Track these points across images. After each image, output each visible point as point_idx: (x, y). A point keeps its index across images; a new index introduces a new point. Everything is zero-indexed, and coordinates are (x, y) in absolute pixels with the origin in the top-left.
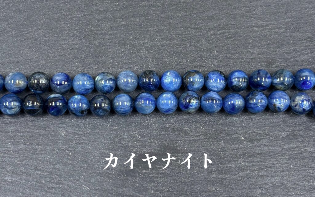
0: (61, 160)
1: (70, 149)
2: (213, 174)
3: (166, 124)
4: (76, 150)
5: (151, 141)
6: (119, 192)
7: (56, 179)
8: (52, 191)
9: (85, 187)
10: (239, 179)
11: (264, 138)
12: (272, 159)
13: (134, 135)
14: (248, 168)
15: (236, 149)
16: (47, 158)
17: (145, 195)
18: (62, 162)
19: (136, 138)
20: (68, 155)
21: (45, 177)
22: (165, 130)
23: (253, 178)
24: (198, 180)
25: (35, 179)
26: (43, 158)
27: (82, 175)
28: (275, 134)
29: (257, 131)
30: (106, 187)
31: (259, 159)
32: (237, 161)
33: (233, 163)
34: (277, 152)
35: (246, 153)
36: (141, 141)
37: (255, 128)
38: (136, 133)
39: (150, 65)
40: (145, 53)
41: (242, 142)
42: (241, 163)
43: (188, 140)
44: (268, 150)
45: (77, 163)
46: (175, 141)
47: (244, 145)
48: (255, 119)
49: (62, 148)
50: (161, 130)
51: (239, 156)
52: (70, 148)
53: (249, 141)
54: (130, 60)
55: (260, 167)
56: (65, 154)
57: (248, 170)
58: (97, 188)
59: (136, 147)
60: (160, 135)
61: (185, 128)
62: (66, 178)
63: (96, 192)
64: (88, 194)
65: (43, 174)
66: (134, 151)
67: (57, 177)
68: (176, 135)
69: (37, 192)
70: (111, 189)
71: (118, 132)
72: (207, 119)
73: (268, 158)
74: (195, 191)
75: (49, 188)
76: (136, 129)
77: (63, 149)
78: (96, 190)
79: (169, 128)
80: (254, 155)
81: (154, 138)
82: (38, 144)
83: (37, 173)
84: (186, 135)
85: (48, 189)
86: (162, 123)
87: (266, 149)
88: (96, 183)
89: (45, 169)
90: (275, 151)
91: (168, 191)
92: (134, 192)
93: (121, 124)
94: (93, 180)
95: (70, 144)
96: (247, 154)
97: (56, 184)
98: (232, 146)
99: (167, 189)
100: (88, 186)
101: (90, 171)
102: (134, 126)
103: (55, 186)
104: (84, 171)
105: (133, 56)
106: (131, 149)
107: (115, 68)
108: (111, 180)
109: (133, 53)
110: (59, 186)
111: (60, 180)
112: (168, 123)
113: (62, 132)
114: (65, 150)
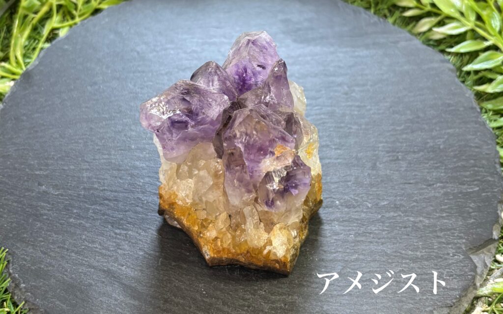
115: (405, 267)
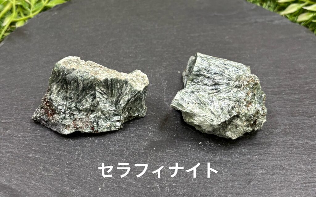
115: (300, 178)
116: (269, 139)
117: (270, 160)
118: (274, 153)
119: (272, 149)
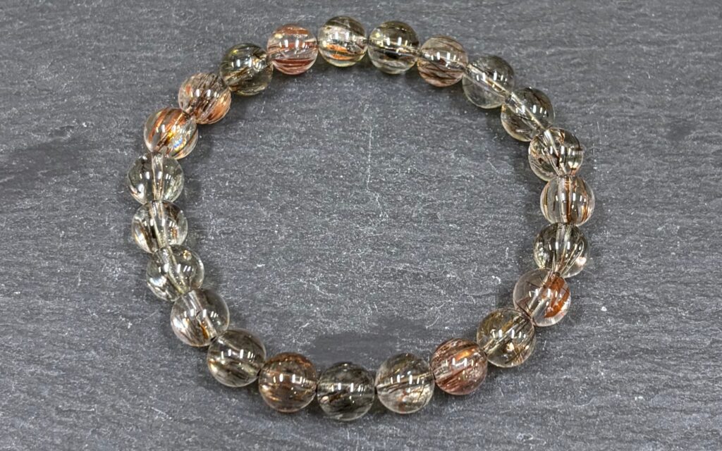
0: (103, 339)
1: (130, 313)
2: (520, 396)
3: (399, 262)
4: (146, 316)
5: (354, 303)
6: (255, 431)
7: (82, 388)
8: (67, 419)
9: (160, 415)
10: (591, 414)
11: (661, 312)
12: (683, 367)
13: (309, 285)
14: (617, 386)
15: (586, 336)
16: (63, 333)
17: (324, 444)
18: (103, 346)
19: (314, 292)
20: (123, 328)
21: (54, 382)
22: (395, 278)
23: (630, 412)
24: (476, 411)
25: (24, 385)
26: (52, 332)
27: (157, 382)
28: (692, 302)
29: (643, 292)
30: (220, 417)
31: (648, 365)
32: (587, 365)
33: (575, 371)
34: (696, 349)
35: (611, 347)
36: (327, 301)
37: (637, 285)
38: (313, 282)
39: (364, 117)
40: (354, 88)
41: (601, 318)
42: (597, 373)
43: (454, 306)
44: (673, 342)
45: (144, 349)
46: (420, 306)
47: (607, 326)
48: (639, 263)
49: (109, 311)
50: (383, 277)
51: (594, 353)
52: (130, 309)
53: (620, 317)
54: (311, 103)
55: (651, 386)
56: (115, 326)
57: (616, 390)
58: (195, 418)
59: (313, 318)
60: (379, 288)
61: (448, 276)
62: (112, 387)
63: (191, 429)
64: (165, 432)
65: (49, 373)
66: (306, 325)
67: (88, 384)
68: (424, 292)
69: (25, 420)
70: (233, 423)
71: (267, 277)
72: (509, 256)
73: (672, 363)
74: (467, 438)
75: (59, 411)
76: (314, 271)
77: (110, 313)
78: (191, 423)
79: (404, 272)
80: (633, 353)
81: (362, 297)
82: (45, 297)
83: (33, 370)
84: (450, 293)
85: (57, 415)
86: (388, 260)
87: (667, 339)
88: (194, 404)
89: (56, 362)
90: (692, 346)
91: (391, 435)
92: (297, 433)
93: (276, 256)
94: (184, 397)
95: (130, 301)
96: (614, 350)
97: (82, 402)
98: (575, 327)
99: (391, 431)
100: (169, 412)
101: (180, 373)
102: (312, 263)
103: (78, 406)
104: (164, 371)
105: (322, 95)
106: (297, 321)
107: (272, 121)
108: (234, 400)
109: (322, 87)
110: (90, 408)
111: (93, 393)
112: (403, 261)
113: (113, 270)
114: (115, 316)
116: (688, 335)
117: (681, 411)
118: (696, 387)
119: (694, 371)
